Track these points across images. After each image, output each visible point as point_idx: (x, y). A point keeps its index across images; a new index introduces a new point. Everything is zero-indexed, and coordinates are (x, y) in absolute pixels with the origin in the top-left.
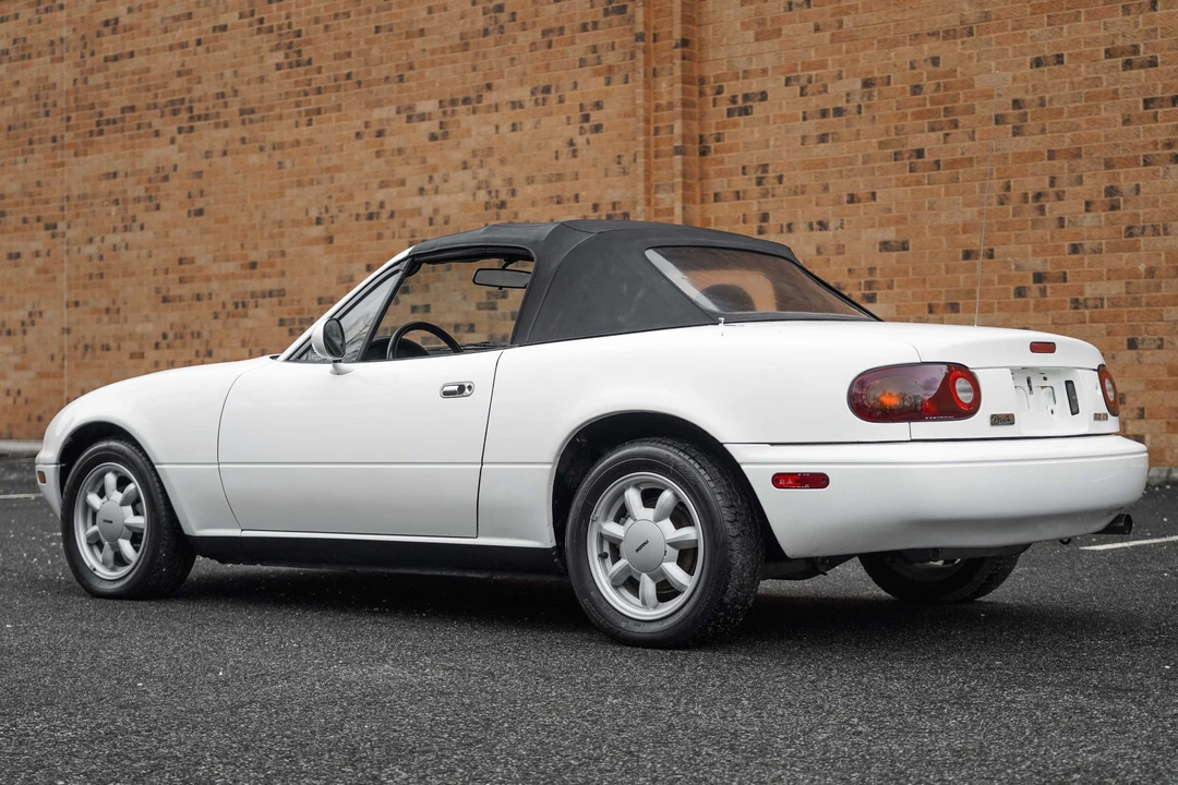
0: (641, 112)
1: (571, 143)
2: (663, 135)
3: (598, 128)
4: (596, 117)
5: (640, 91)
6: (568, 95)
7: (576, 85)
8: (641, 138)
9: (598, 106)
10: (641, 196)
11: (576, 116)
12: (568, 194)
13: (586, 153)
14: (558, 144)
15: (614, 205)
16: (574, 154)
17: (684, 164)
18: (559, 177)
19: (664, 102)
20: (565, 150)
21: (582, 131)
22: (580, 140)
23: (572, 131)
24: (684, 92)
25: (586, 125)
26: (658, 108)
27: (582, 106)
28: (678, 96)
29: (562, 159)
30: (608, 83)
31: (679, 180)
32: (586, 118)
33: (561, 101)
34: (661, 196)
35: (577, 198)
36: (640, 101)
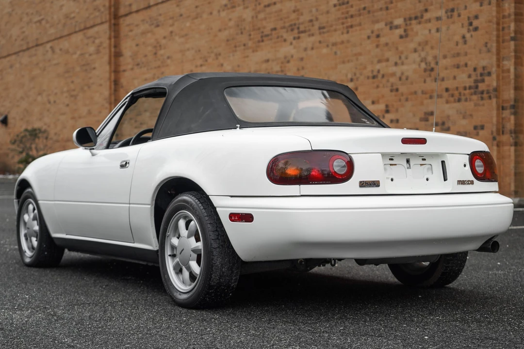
0: (495, 20)
1: (464, 37)
2: (506, 31)
3: (476, 29)
4: (476, 23)
5: (494, 8)
6: (463, 12)
7: (466, 7)
8: (495, 33)
9: (476, 17)
10: (495, 63)
11: (466, 23)
12: (462, 63)
13: (471, 42)
14: (458, 38)
15: (484, 68)
16: (465, 42)
17: (516, 46)
18: (458, 55)
19: (506, 14)
20: (461, 41)
21: (469, 31)
22: (468, 35)
23: (464, 31)
24: (515, 8)
25: (471, 28)
26: (504, 17)
27: (469, 18)
28: (512, 10)
29: (460, 46)
30: (481, 5)
31: (513, 54)
32: (471, 24)
33: (459, 15)
34: (505, 62)
35: (466, 65)
36: (494, 14)
